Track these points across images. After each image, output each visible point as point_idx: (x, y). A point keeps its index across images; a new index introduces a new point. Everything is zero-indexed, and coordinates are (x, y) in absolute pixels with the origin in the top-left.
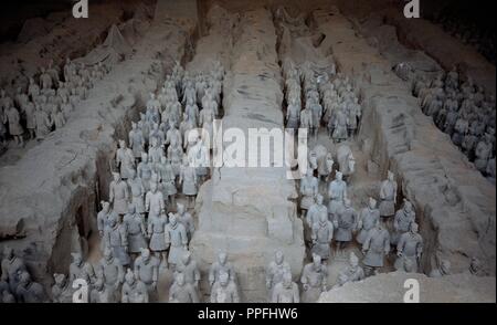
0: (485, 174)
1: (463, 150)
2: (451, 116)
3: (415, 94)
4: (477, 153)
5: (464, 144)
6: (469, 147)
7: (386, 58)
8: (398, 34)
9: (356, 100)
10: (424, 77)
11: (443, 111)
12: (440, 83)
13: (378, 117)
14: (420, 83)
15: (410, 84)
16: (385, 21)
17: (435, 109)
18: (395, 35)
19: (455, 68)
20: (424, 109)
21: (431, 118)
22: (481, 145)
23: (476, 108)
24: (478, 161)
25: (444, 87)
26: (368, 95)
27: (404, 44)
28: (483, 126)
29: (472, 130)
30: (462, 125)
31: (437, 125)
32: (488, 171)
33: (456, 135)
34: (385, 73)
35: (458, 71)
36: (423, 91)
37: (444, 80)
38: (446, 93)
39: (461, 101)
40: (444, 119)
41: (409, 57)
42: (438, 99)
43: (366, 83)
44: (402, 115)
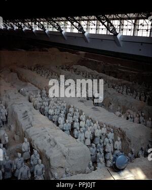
0: (64, 131)
1: (54, 122)
2: (46, 108)
3: (30, 101)
4: (59, 122)
5: (53, 120)
6: (56, 120)
7: (14, 87)
8: (18, 76)
9: (4, 107)
10: (33, 94)
11: (43, 107)
12: (39, 95)
13: (16, 114)
14: (31, 96)
15: (27, 97)
16: (11, 71)
17: (39, 107)
18: (17, 77)
19: (44, 89)
20: (35, 107)
21: (38, 110)
22: (60, 118)
23: (55, 104)
24: (60, 126)
25: (41, 97)
26: (9, 104)
27: (21, 80)
28: (59, 111)
29: (55, 113)
30: (51, 112)
31: (41, 113)
32: (64, 129)
33: (50, 116)
34: (15, 94)
35: (46, 90)
36: (33, 99)
37: (41, 94)
38: (43, 99)
39: (49, 102)
40: (44, 110)
41: (25, 86)
42: (40, 102)
43: (8, 99)
44: (26, 112)
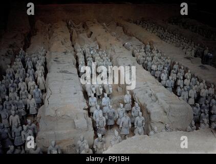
0: (166, 87)
1: (156, 77)
2: (149, 64)
3: (134, 56)
4: (162, 78)
5: (156, 75)
6: (158, 76)
7: (119, 41)
8: (124, 30)
9: (109, 60)
10: (136, 48)
11: (146, 62)
12: (143, 50)
14: (135, 51)
15: (131, 52)
16: (118, 25)
17: (142, 62)
18: (122, 31)
19: (148, 43)
20: (138, 62)
21: (141, 65)
22: (163, 75)
23: (159, 60)
24: (162, 82)
25: (145, 52)
26: (114, 57)
27: (126, 34)
28: (162, 67)
29: (159, 69)
30: (154, 67)
31: (144, 68)
32: (167, 85)
33: (152, 72)
34: (120, 47)
35: (150, 45)
36: (137, 54)
37: (145, 49)
38: (146, 54)
39: (152, 57)
40: (147, 65)
41: (129, 40)
42: (143, 57)
43: (113, 52)
